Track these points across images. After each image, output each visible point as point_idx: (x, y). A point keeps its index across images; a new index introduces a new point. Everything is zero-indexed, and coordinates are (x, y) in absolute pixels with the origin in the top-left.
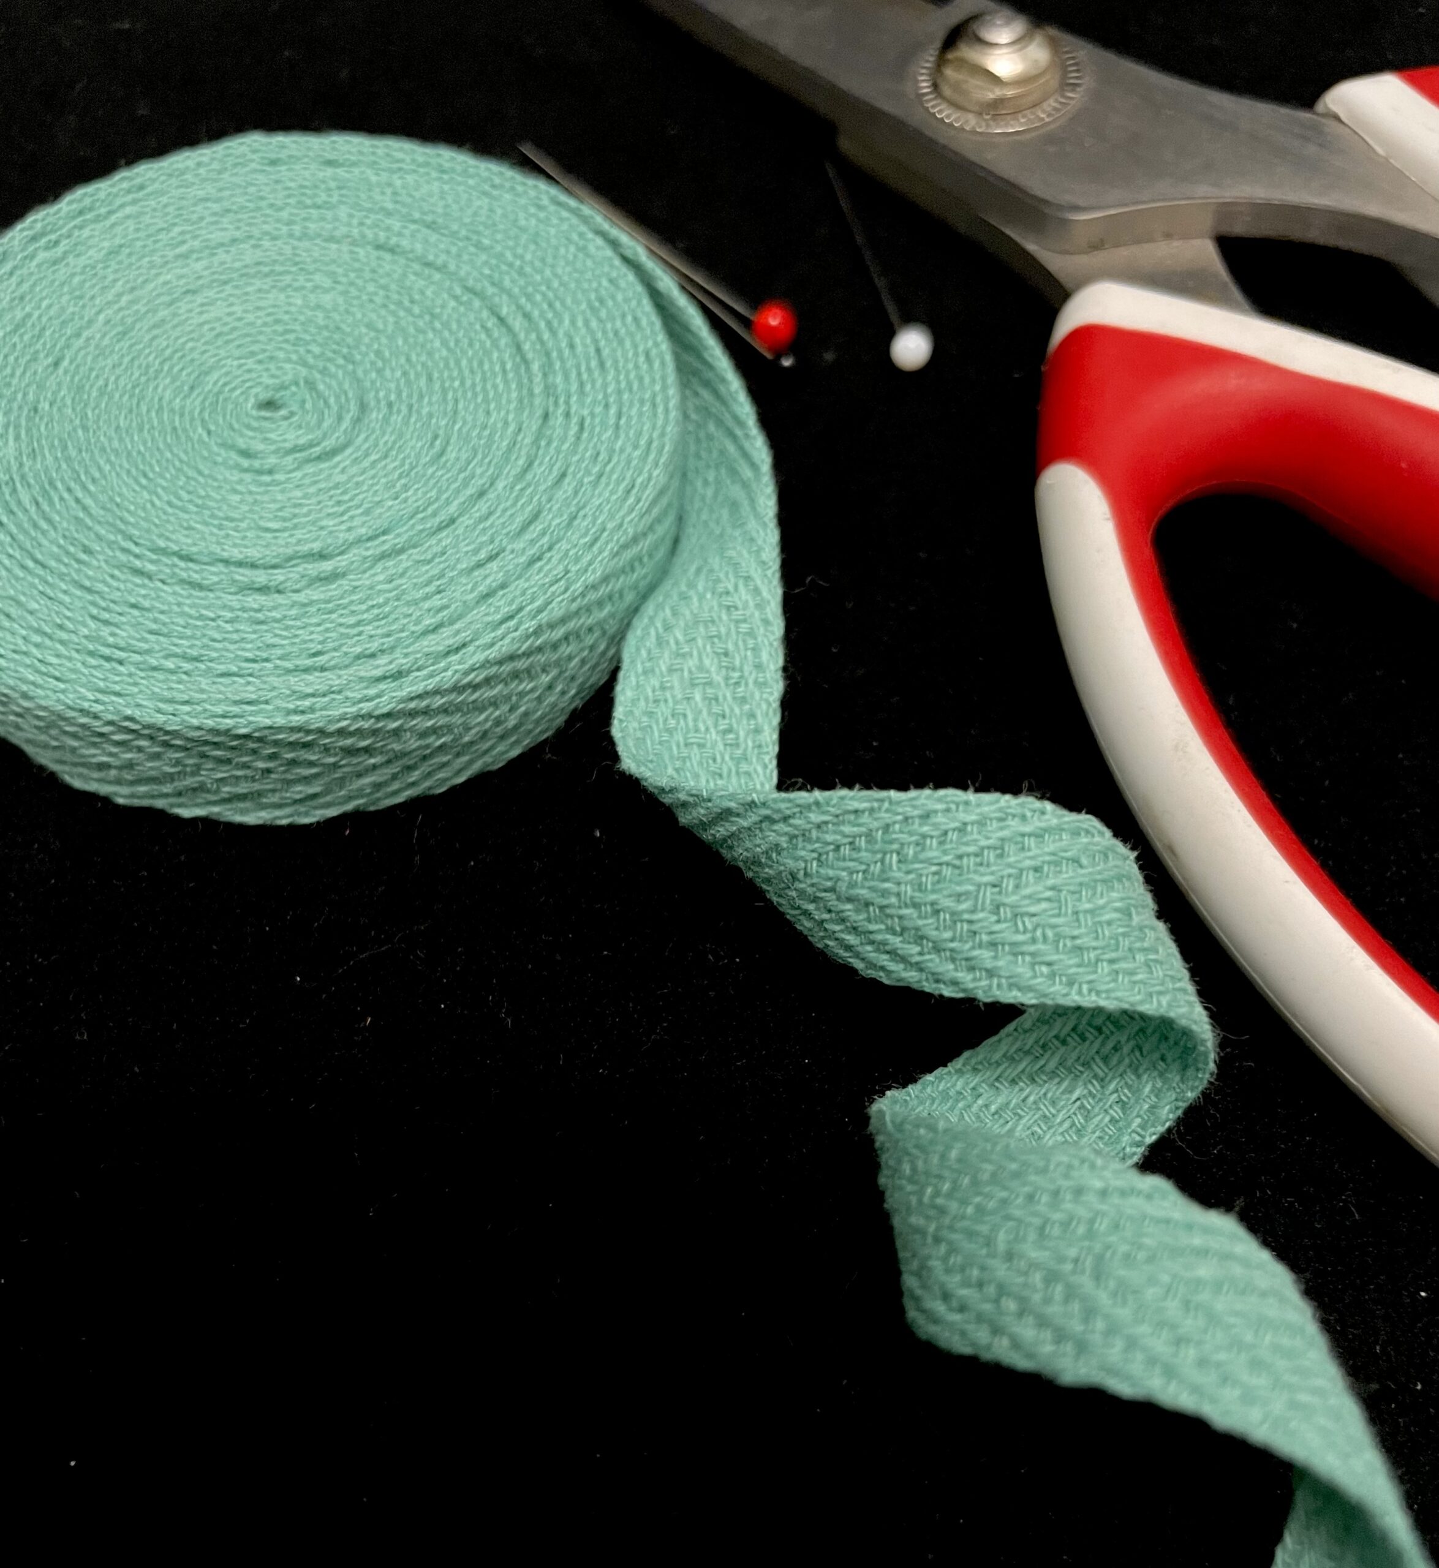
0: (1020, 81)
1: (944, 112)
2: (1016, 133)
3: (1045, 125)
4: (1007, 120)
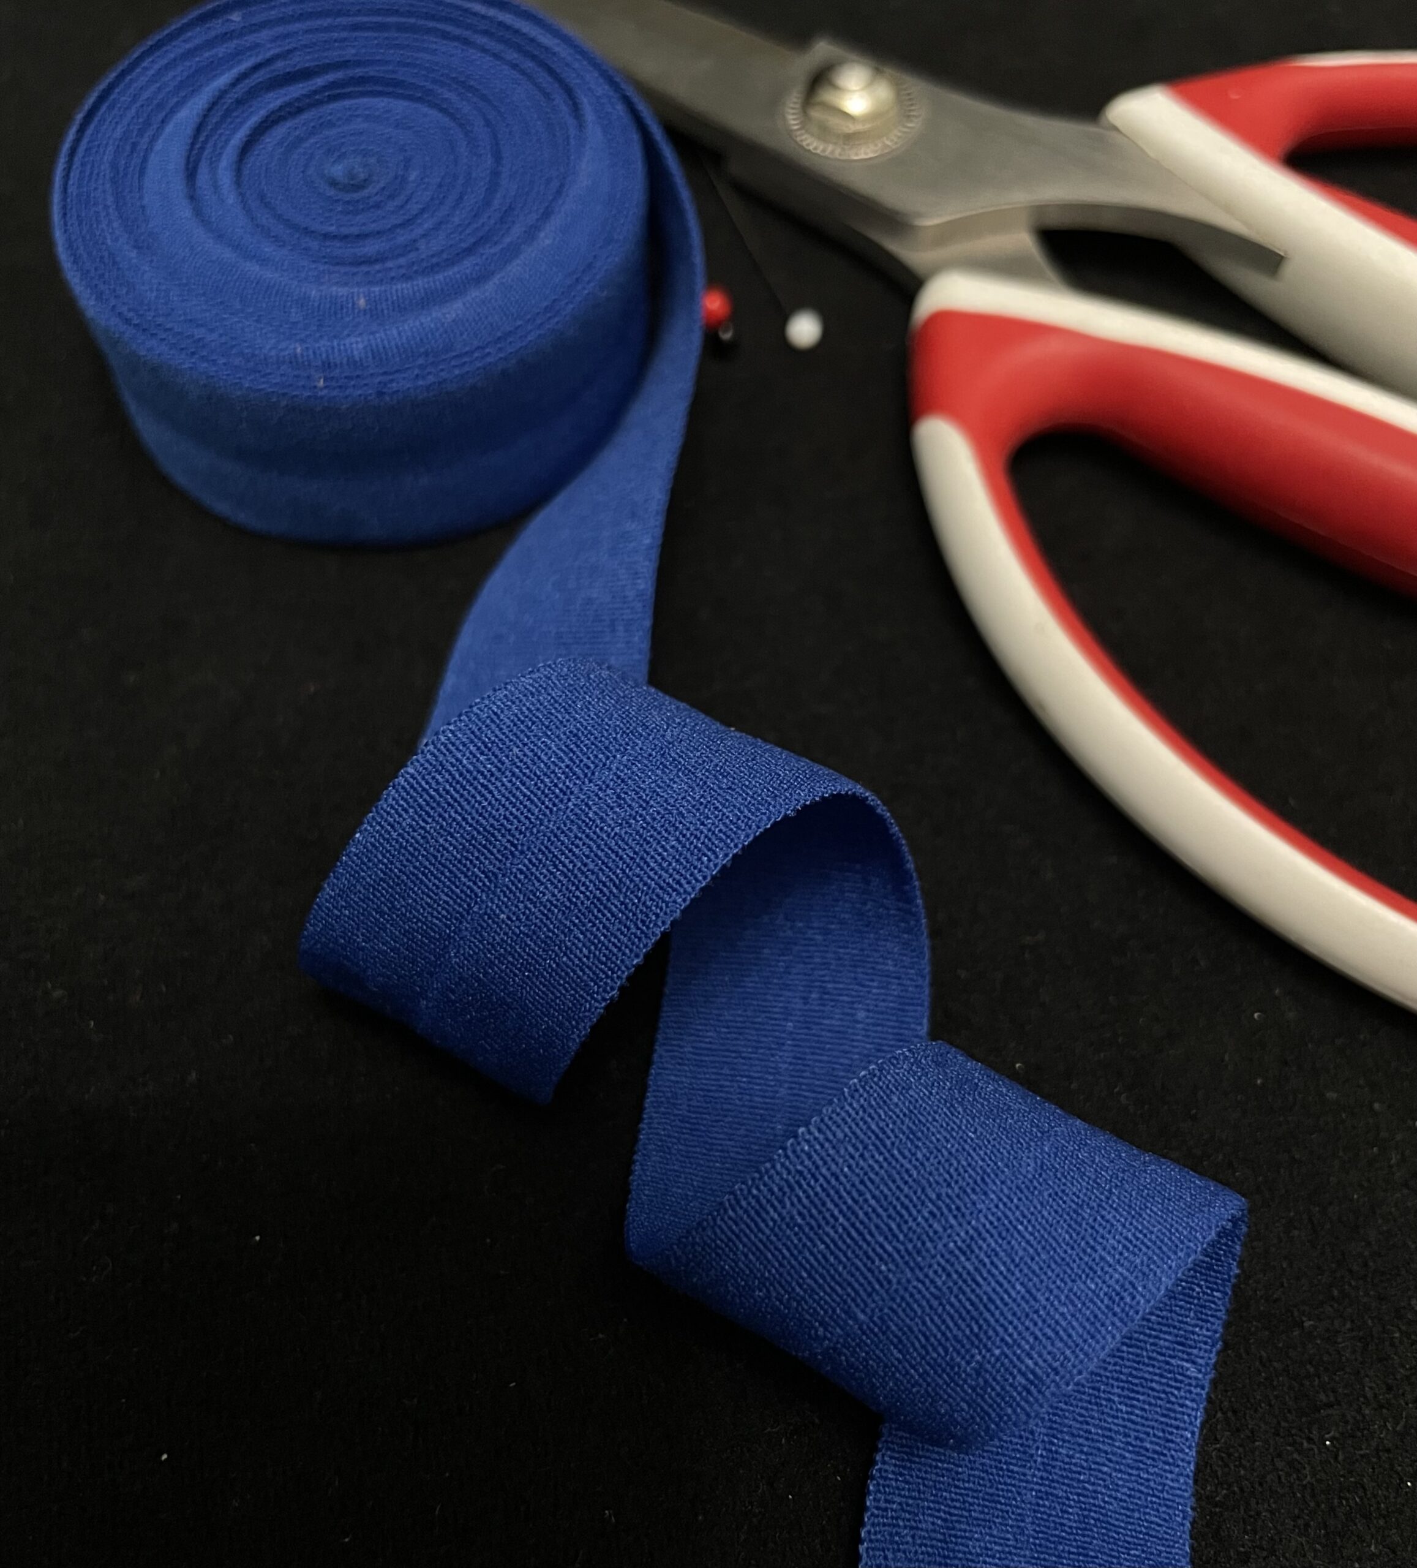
0: (872, 117)
1: (811, 145)
2: (870, 159)
3: (893, 150)
4: (862, 149)
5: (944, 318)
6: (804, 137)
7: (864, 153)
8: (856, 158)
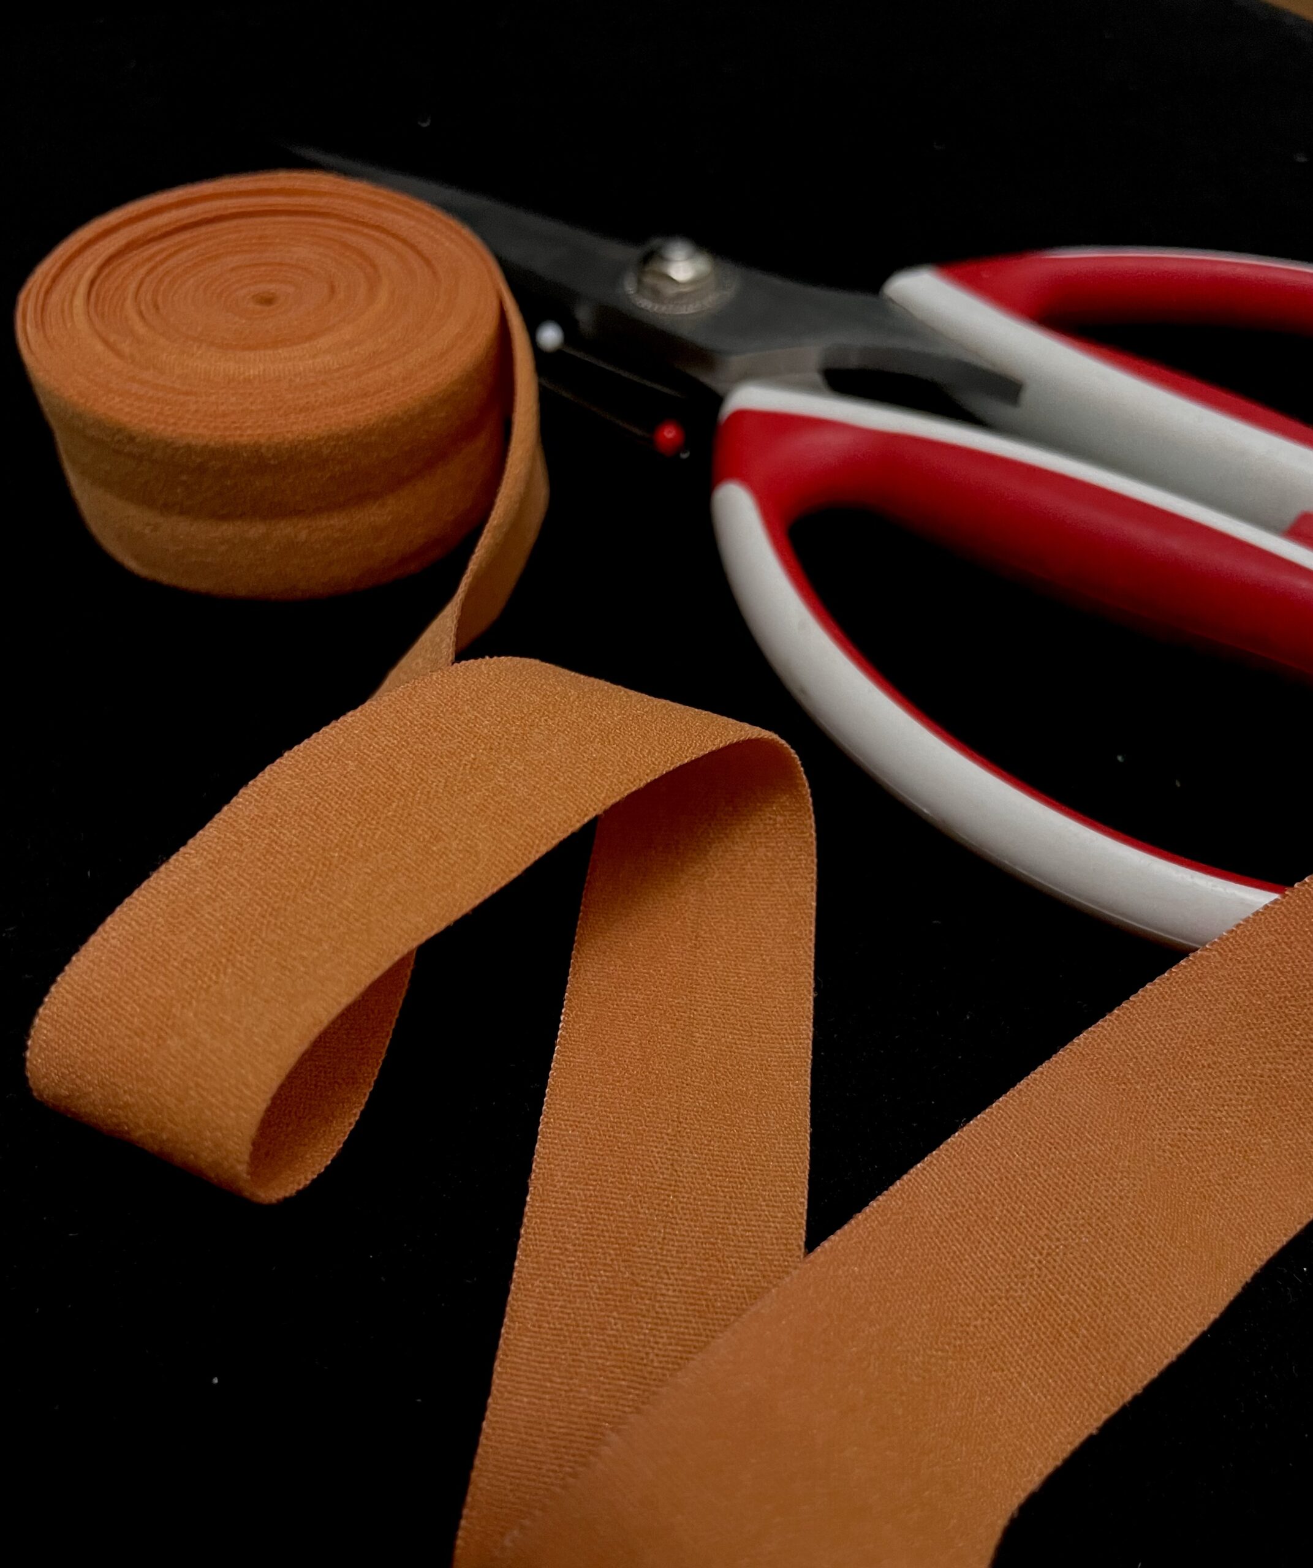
0: (692, 282)
1: (646, 304)
2: (692, 314)
4: (685, 307)
5: (741, 415)
6: (636, 300)
7: (688, 309)
8: (679, 313)
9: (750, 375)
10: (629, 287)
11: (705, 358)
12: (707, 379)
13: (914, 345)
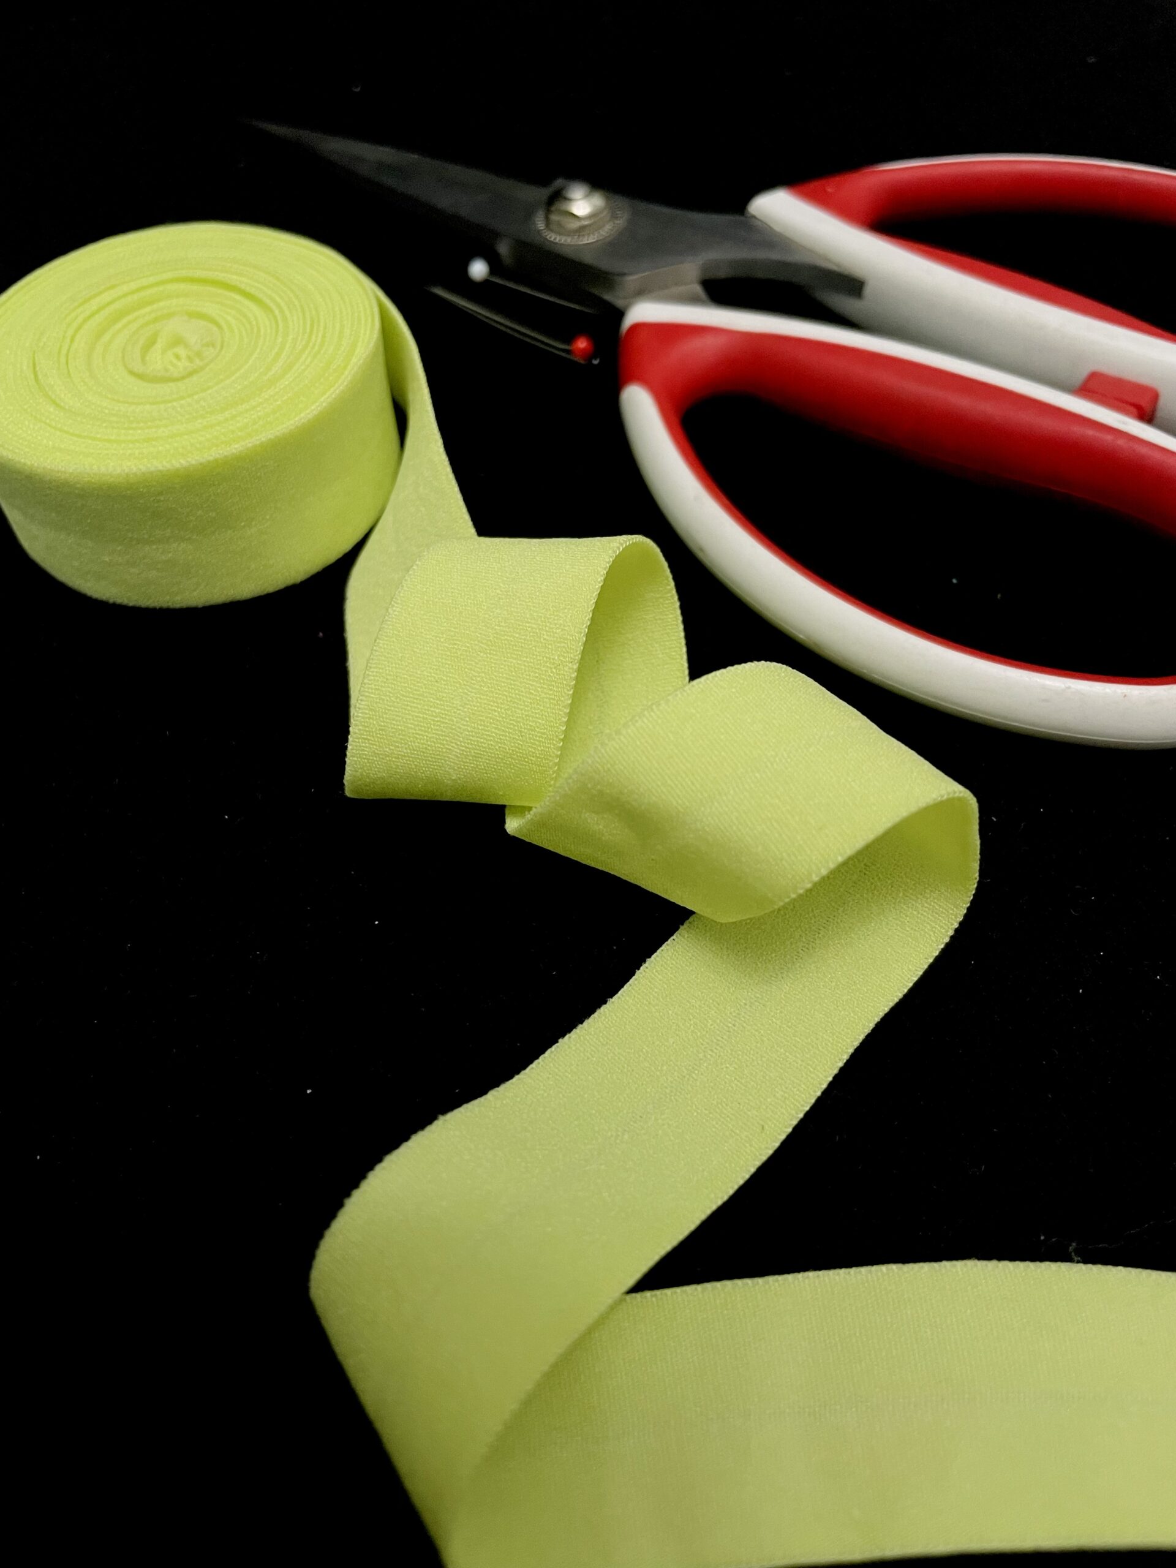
0: (591, 216)
1: (553, 237)
2: (592, 243)
3: (606, 237)
4: (586, 237)
5: (636, 327)
6: (546, 234)
7: (589, 239)
8: (581, 243)
9: (642, 293)
10: (541, 225)
11: (605, 278)
12: (607, 297)
13: (775, 256)
